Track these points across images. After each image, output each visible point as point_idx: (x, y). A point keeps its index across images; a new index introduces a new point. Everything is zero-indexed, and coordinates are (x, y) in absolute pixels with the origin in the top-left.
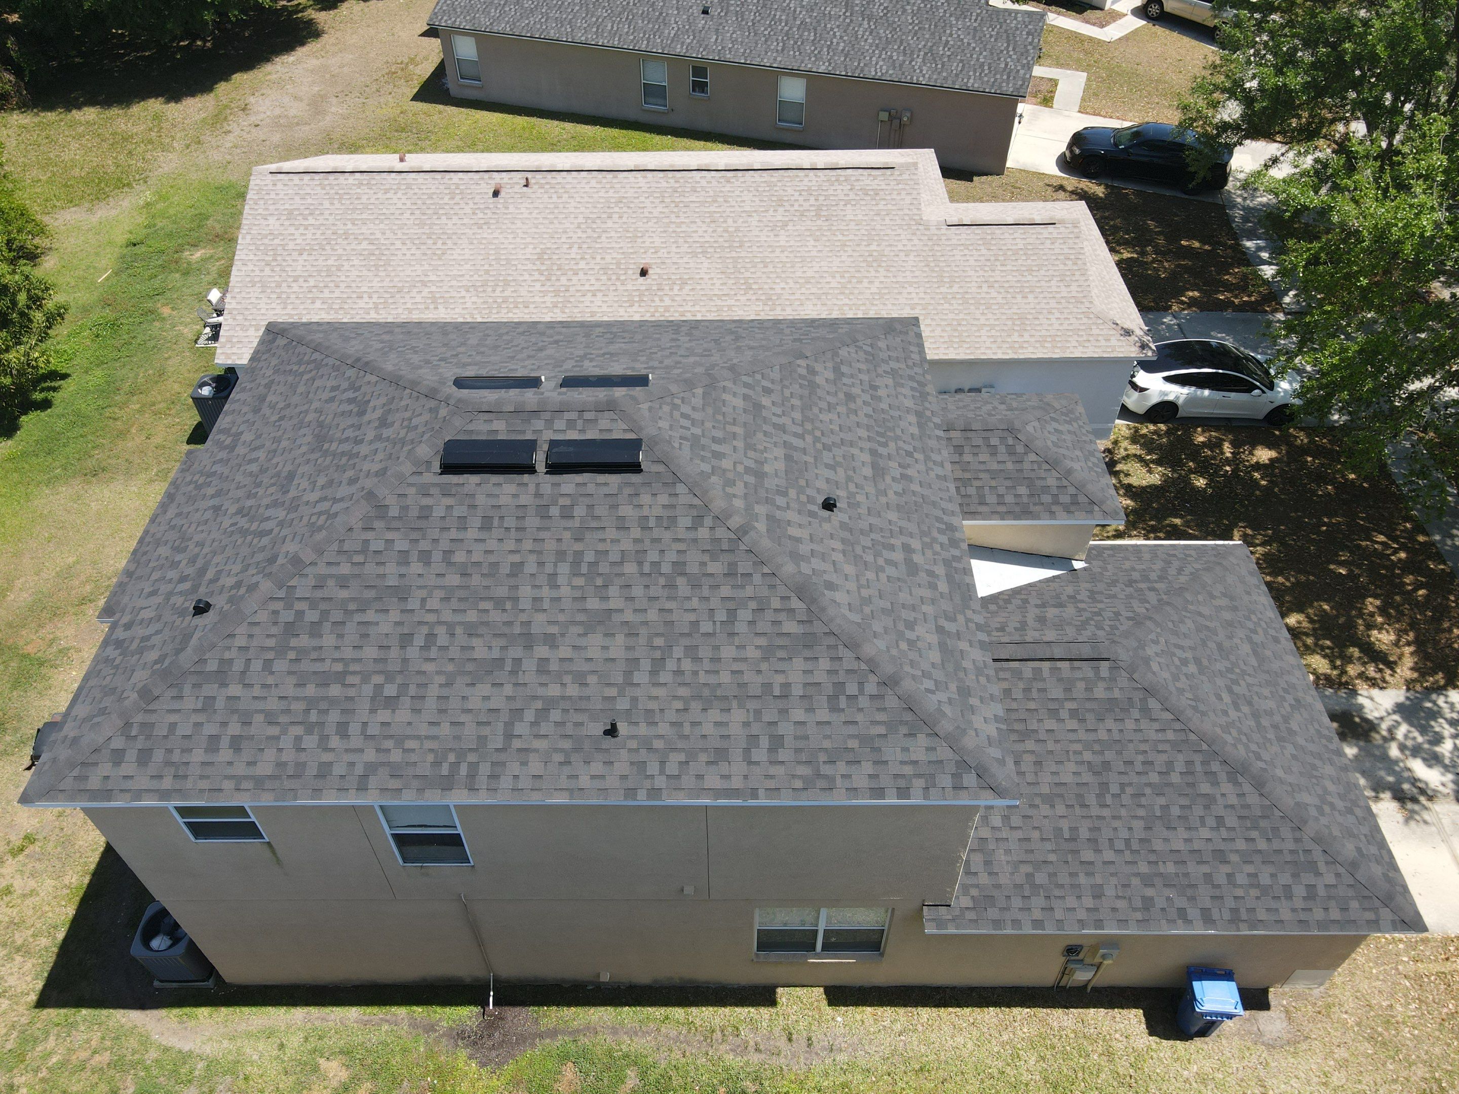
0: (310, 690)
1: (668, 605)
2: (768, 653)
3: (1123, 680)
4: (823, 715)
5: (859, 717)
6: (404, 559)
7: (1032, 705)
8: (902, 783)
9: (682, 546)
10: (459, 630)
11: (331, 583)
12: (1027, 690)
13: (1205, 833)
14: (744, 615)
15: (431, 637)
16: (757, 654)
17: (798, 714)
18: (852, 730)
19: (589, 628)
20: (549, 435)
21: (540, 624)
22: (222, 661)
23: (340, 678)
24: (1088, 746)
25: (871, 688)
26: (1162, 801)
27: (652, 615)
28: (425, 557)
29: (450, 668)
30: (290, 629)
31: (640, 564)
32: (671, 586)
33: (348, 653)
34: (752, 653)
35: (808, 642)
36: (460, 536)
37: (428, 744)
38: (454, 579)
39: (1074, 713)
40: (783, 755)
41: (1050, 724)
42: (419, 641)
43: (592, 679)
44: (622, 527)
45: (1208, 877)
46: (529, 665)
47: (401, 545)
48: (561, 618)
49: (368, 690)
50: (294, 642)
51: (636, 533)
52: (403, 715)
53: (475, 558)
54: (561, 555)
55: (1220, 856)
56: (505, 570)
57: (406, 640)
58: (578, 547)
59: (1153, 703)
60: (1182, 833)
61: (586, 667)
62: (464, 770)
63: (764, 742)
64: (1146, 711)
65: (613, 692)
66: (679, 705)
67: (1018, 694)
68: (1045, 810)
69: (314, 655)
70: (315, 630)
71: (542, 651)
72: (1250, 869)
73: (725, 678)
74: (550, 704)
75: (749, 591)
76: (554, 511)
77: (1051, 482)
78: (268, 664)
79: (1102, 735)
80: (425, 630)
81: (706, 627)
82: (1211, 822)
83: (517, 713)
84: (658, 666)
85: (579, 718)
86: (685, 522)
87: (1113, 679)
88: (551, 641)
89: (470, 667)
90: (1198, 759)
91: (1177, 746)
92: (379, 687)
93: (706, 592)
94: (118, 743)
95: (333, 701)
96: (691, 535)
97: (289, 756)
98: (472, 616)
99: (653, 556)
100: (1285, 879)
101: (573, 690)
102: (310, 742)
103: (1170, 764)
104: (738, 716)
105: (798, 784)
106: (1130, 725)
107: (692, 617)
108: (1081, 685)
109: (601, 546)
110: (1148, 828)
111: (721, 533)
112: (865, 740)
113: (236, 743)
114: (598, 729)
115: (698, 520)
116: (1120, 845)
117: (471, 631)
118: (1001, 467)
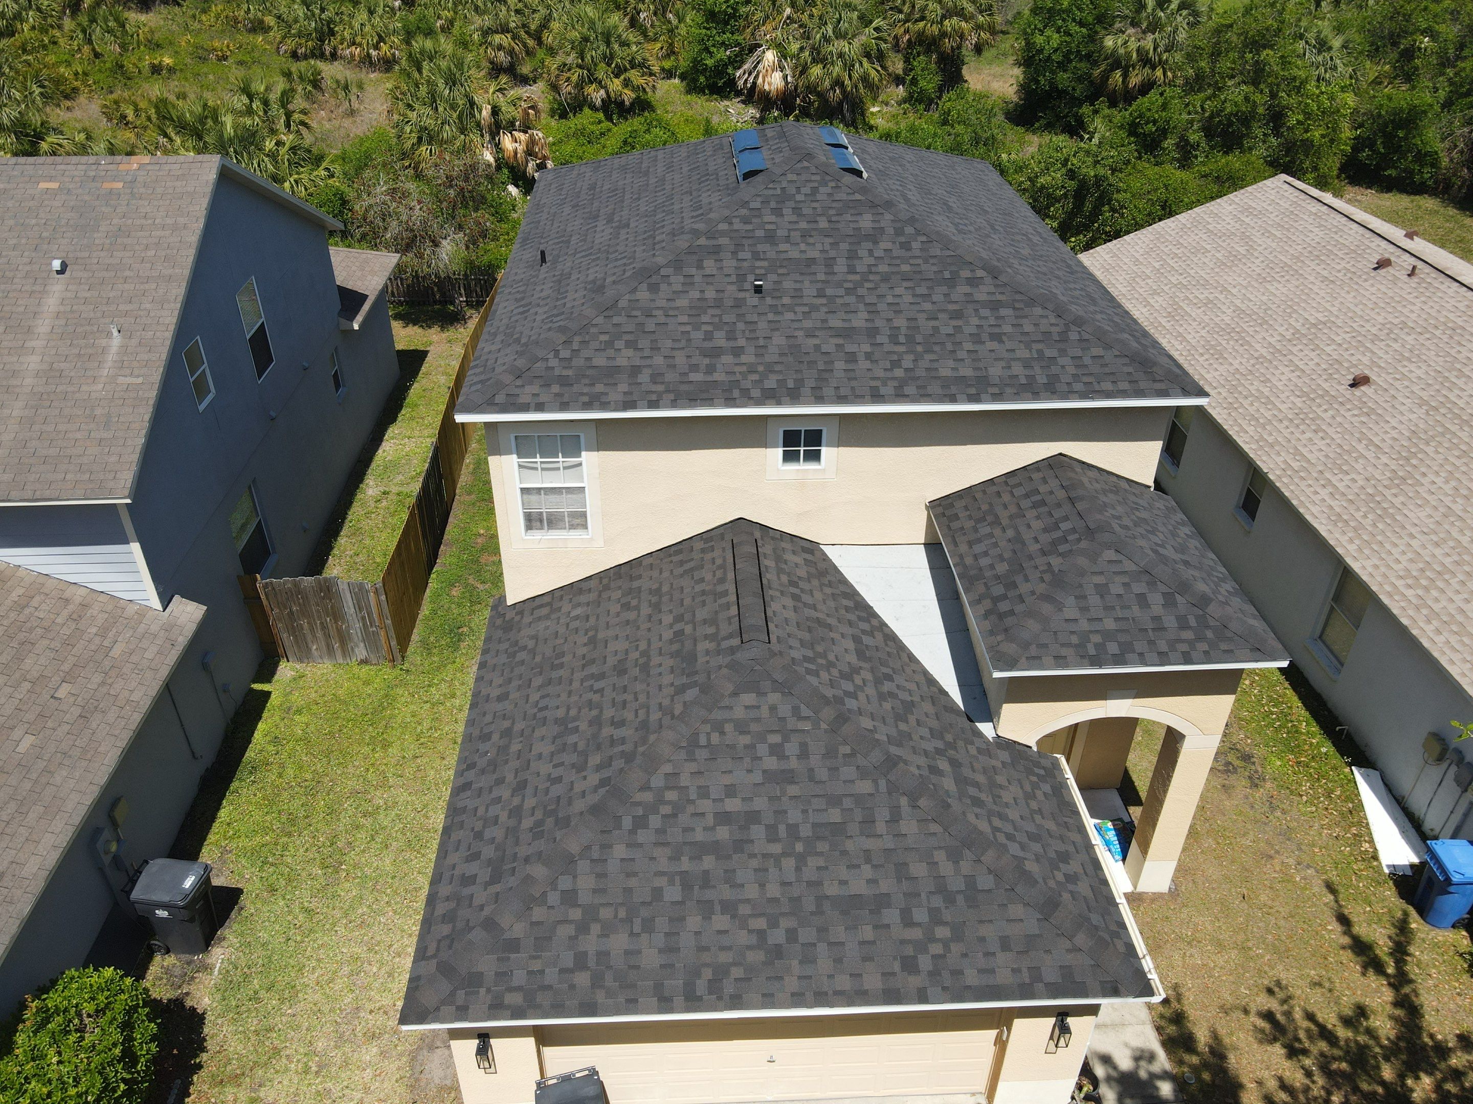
2: (592, 282)
4: (542, 317)
5: (535, 330)
25: (559, 324)
35: (599, 290)
40: (516, 317)
59: (691, 694)
63: (526, 308)
64: (683, 689)
77: (1025, 588)
87: (719, 652)
90: (627, 746)
93: (642, 243)
103: (621, 724)
118: (1030, 542)
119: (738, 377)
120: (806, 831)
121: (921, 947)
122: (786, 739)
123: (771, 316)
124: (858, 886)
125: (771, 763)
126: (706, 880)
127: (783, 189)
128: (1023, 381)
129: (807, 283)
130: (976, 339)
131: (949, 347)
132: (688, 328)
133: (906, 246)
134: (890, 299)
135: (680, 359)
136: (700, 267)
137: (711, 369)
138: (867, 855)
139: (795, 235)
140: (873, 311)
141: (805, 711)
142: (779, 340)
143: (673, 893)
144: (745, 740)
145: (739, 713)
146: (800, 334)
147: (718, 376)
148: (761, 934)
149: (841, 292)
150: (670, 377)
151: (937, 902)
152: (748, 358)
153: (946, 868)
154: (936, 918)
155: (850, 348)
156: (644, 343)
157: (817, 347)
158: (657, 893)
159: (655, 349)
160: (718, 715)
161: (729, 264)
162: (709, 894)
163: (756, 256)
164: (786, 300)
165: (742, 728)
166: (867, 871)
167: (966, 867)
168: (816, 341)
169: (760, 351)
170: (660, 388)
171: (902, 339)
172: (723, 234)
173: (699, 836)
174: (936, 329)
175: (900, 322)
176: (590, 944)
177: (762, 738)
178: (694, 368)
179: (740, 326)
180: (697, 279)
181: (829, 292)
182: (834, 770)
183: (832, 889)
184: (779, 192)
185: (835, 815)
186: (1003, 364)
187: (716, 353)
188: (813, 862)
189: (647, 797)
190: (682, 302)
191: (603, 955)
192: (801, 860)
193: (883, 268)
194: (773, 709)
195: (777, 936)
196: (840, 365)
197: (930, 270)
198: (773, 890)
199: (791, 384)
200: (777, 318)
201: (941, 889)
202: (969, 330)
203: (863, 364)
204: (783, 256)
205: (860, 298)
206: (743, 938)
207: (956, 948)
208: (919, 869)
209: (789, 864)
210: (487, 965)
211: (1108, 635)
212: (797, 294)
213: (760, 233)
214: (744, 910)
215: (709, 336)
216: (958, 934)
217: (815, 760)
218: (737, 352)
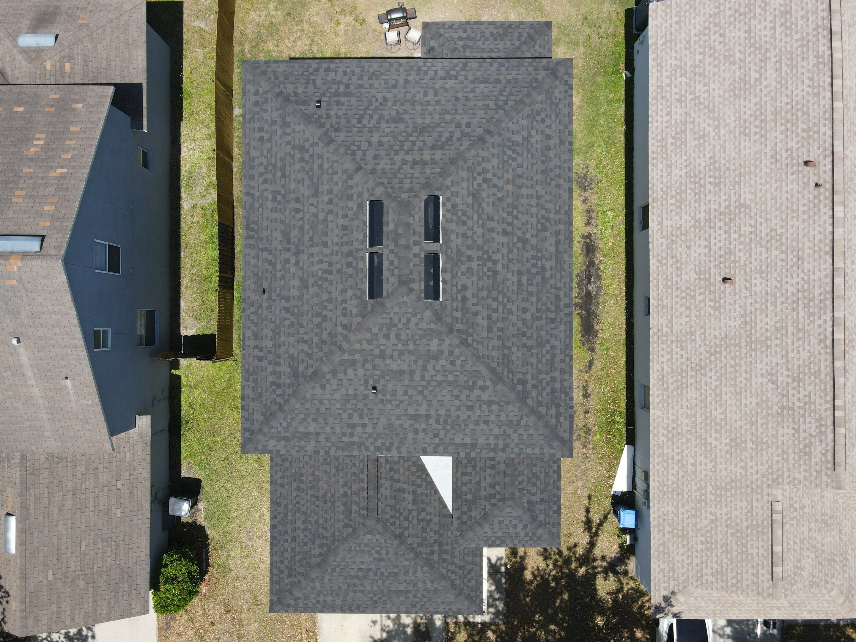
0: (279, 164)
1: (310, 314)
2: (292, 357)
3: (359, 519)
4: (270, 379)
5: (268, 394)
6: (330, 192)
7: (349, 475)
8: (246, 408)
9: (334, 320)
10: (301, 223)
11: (320, 161)
12: (355, 474)
13: (302, 536)
14: (306, 347)
15: (298, 211)
16: (291, 353)
17: (270, 369)
18: (264, 390)
19: (301, 279)
20: (386, 252)
21: (304, 257)
22: (289, 123)
23: (284, 176)
24: (333, 496)
25: (279, 400)
26: (313, 522)
27: (306, 307)
28: (330, 202)
29: (287, 221)
30: (302, 149)
31: (327, 301)
32: (318, 315)
33: (292, 176)
34: (292, 350)
35: (296, 375)
36: (340, 216)
37: (260, 217)
38: (321, 216)
39: (345, 493)
40: (256, 361)
41: (342, 482)
42: (297, 206)
43: (282, 282)
44: (344, 291)
45: (286, 532)
46: (287, 255)
47: (336, 189)
48: (306, 267)
49: (279, 188)
50: (297, 151)
51: (340, 298)
52: (270, 204)
53: (330, 225)
54: (330, 264)
55: (294, 539)
56: (325, 239)
57: (297, 200)
58: (334, 272)
59: (349, 530)
60: (302, 526)
61: (287, 279)
62: (252, 233)
63: (261, 354)
64: (346, 526)
65: (278, 292)
66: (273, 320)
67: (354, 470)
68: (310, 471)
69: (292, 162)
70: (302, 159)
71: (293, 260)
72: (289, 550)
73: (283, 339)
74: (274, 266)
75: (315, 350)
76: (350, 259)
77: (474, 513)
78: (288, 143)
79: (337, 504)
80: (301, 208)
81: (302, 331)
82: (306, 540)
83: (270, 252)
84: (287, 310)
85: (269, 279)
86: (345, 321)
87: (359, 515)
88: (297, 263)
89: (288, 229)
90: (328, 542)
91: (333, 535)
92: (279, 192)
93: (316, 331)
94: (261, 91)
95: (274, 175)
96: (339, 324)
97: (257, 162)
98: (307, 227)
99: (330, 306)
100: (286, 562)
101: (279, 274)
102: (261, 169)
103: (326, 529)
104: (269, 343)
105: (247, 367)
106: (341, 517)
107: (305, 325)
108: (357, 500)
109: (334, 282)
110: (303, 513)
111: (340, 337)
112: (261, 395)
113: (261, 139)
114: (265, 286)
115: (344, 327)
116: (298, 499)
117: (302, 228)
118: (483, 489)
119: (364, 440)
120: (386, 574)
121: (418, 602)
122: (382, 548)
123: (380, 406)
124: (402, 588)
125: (376, 556)
126: (355, 585)
127: (391, 319)
128: (492, 447)
129: (399, 386)
130: (477, 422)
131: (463, 427)
132: (341, 411)
133: (453, 363)
134: (439, 397)
135: (338, 430)
136: (345, 373)
137: (352, 435)
138: (405, 581)
139: (396, 354)
140: (430, 405)
141: (388, 541)
142: (383, 421)
143: (345, 588)
144: (368, 549)
145: (366, 541)
146: (393, 417)
147: (355, 439)
148: (371, 598)
149: (415, 392)
150: (334, 438)
151: (425, 593)
152: (369, 429)
153: (429, 585)
154: (424, 596)
155: (416, 426)
156: (320, 419)
157: (401, 426)
158: (340, 588)
159: (326, 423)
160: (358, 541)
161: (361, 372)
162: (355, 588)
163: (374, 367)
164: (388, 397)
165: (366, 545)
166: (404, 584)
167: (435, 585)
168: (401, 422)
169: (375, 426)
170: (329, 444)
171: (441, 422)
172: (357, 351)
173: (352, 574)
174: (458, 417)
175: (442, 412)
176: (321, 598)
177: (373, 548)
178: (344, 434)
179: (366, 411)
180: (345, 382)
181: (410, 392)
182: (397, 559)
183: (393, 588)
184: (388, 321)
185: (396, 570)
186: (485, 437)
187: (353, 426)
188: (388, 582)
189: (335, 563)
190: (337, 396)
191: (325, 601)
192: (384, 581)
193: (439, 378)
194: (377, 540)
195: (376, 598)
196: (410, 435)
197: (462, 379)
198: (375, 588)
199: (387, 445)
200: (383, 407)
201: (427, 589)
202: (474, 417)
203: (421, 435)
204: (388, 368)
205: (425, 397)
206: (366, 599)
207: (428, 603)
208: (421, 585)
209: (380, 582)
210: (292, 602)
211: (497, 538)
212: (394, 393)
213: (377, 352)
214: (366, 592)
215: (350, 416)
216: (430, 600)
217: (391, 555)
218: (364, 426)
